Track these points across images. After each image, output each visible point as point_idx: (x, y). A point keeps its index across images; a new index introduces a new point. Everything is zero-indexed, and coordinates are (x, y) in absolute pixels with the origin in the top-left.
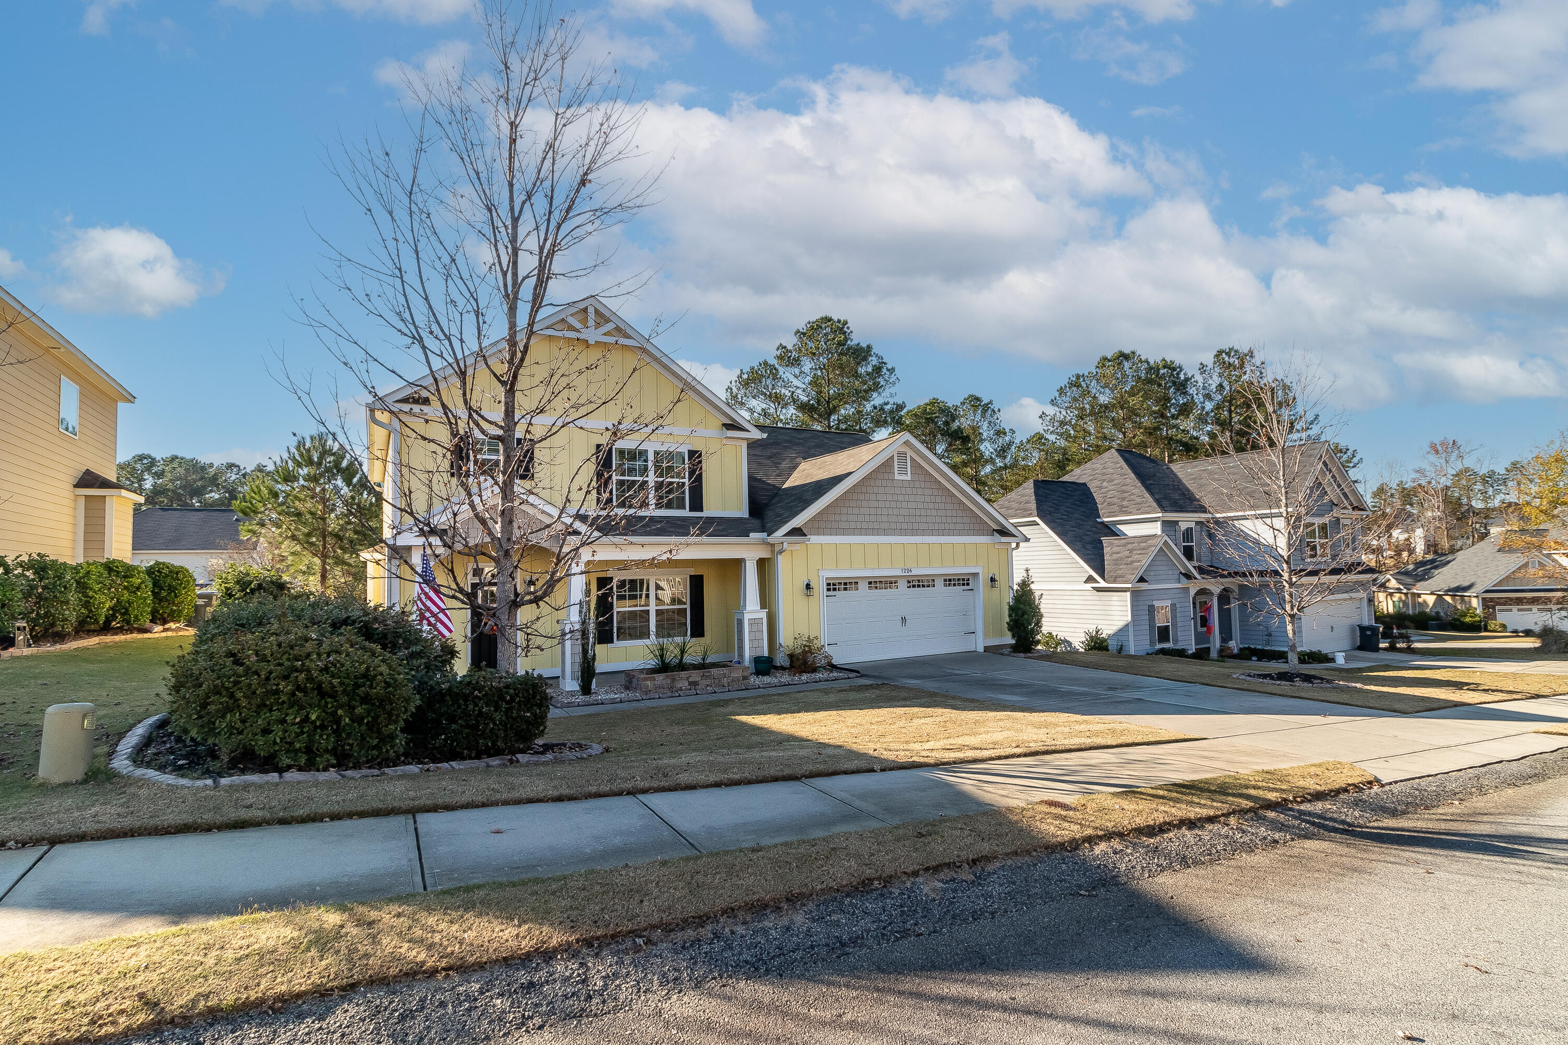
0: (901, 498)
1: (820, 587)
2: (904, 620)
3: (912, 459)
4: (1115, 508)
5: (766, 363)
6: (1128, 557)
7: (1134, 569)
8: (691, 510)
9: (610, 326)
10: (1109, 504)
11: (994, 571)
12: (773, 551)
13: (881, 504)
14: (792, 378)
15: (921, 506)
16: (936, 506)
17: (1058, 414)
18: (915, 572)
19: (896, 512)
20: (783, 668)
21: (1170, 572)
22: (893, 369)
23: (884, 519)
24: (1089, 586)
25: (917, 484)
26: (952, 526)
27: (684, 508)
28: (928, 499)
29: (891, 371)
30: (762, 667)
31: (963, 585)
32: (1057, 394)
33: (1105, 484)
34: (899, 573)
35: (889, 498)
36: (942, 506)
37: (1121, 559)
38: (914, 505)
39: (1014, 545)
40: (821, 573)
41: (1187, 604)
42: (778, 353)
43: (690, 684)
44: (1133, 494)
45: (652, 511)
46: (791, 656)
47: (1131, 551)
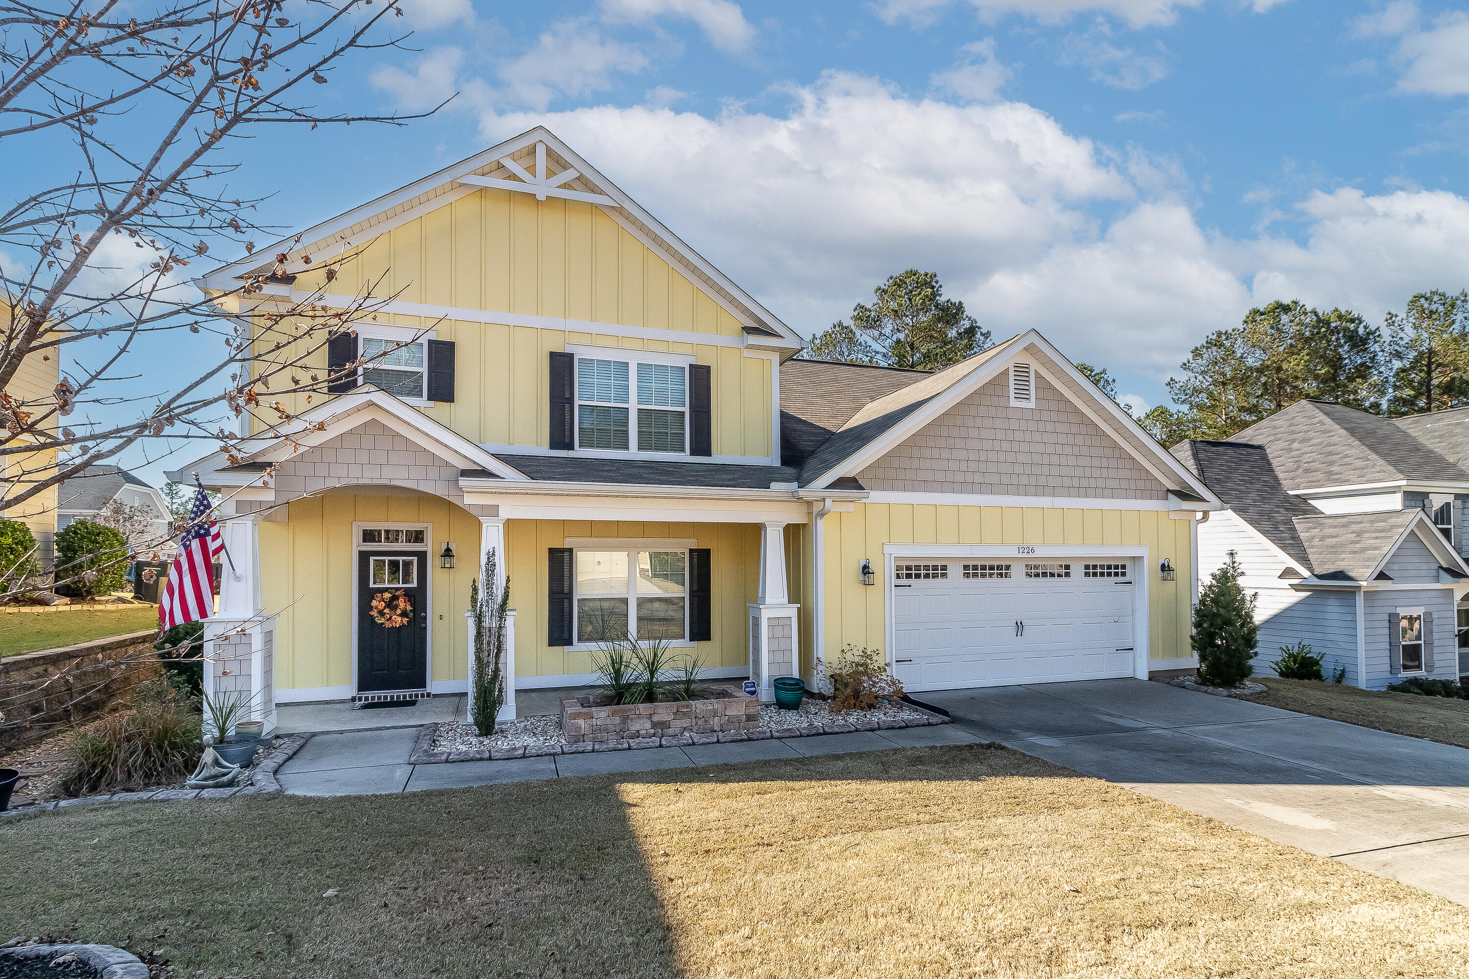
0: (1019, 436)
1: (884, 571)
2: (1019, 627)
3: (1038, 376)
4: (1319, 475)
5: (840, 324)
6: (1352, 542)
7: (1368, 560)
8: (693, 453)
9: (569, 175)
10: (1307, 471)
11: (1167, 554)
12: (810, 514)
13: (987, 445)
14: (870, 342)
15: (1050, 449)
16: (1076, 450)
17: (1193, 379)
18: (1040, 552)
19: (1010, 457)
20: (823, 697)
21: (1424, 566)
22: (989, 333)
23: (992, 468)
24: (1286, 583)
25: (1046, 416)
26: (1101, 483)
27: (683, 450)
28: (1062, 439)
29: (987, 335)
30: (787, 696)
31: (1116, 574)
32: (1190, 356)
33: (1296, 445)
34: (1012, 552)
35: (1000, 435)
36: (1085, 451)
37: (1342, 545)
38: (1040, 448)
39: (1199, 516)
40: (888, 550)
41: (1450, 614)
42: (856, 313)
43: (654, 725)
44: (1347, 456)
45: (633, 453)
46: (835, 678)
47: (1359, 534)
